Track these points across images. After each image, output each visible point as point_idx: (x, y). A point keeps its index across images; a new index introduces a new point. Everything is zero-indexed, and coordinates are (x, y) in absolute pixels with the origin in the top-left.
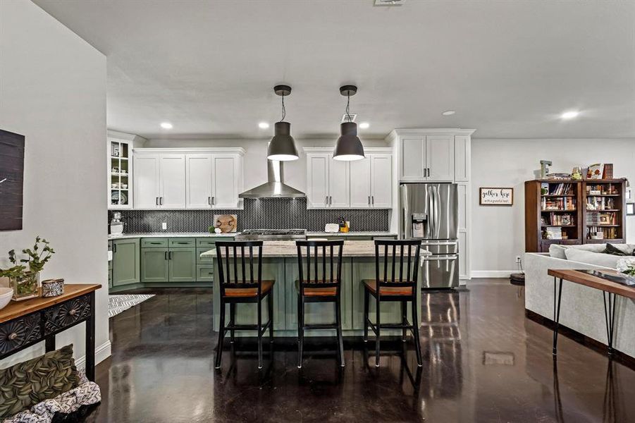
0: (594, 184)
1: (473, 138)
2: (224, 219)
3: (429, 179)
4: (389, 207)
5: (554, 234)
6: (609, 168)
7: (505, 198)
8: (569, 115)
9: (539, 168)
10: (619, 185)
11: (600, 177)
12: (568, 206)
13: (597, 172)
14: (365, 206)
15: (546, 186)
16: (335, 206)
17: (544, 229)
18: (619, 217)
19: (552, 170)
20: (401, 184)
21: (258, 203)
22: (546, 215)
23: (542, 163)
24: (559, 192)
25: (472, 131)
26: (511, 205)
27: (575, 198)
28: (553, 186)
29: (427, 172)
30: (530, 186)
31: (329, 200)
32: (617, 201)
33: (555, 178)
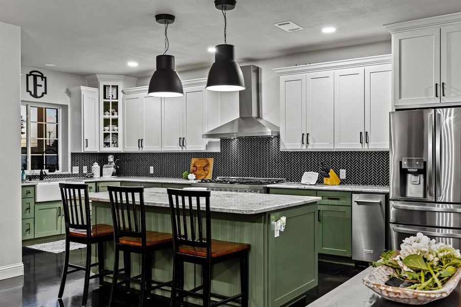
2: (201, 163)
3: (445, 100)
14: (357, 146)
20: (396, 110)
21: (234, 144)
31: (306, 138)
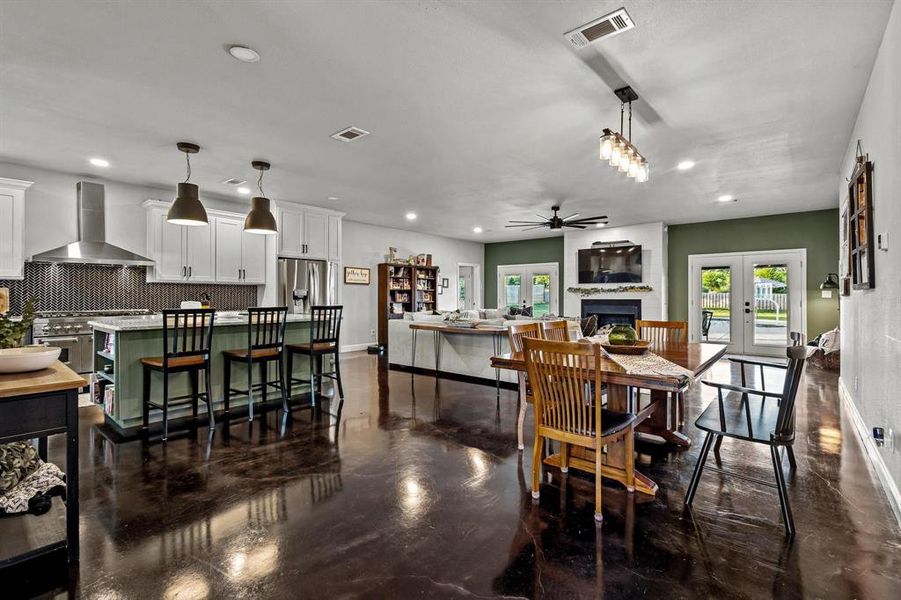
0: (421, 269)
1: (343, 220)
3: (307, 256)
4: (262, 282)
5: (398, 309)
6: (429, 257)
7: (364, 278)
8: (411, 216)
9: (388, 253)
10: (434, 271)
11: (425, 264)
12: (407, 286)
13: (423, 260)
14: (234, 280)
15: (392, 269)
16: (196, 279)
17: (391, 305)
18: (434, 296)
19: (397, 256)
20: (280, 258)
22: (393, 293)
23: (391, 249)
24: (400, 275)
25: (343, 214)
26: (367, 284)
27: (410, 280)
28: (397, 269)
29: (305, 248)
30: (382, 268)
31: (187, 271)
32: (433, 283)
33: (399, 263)
